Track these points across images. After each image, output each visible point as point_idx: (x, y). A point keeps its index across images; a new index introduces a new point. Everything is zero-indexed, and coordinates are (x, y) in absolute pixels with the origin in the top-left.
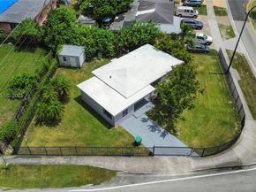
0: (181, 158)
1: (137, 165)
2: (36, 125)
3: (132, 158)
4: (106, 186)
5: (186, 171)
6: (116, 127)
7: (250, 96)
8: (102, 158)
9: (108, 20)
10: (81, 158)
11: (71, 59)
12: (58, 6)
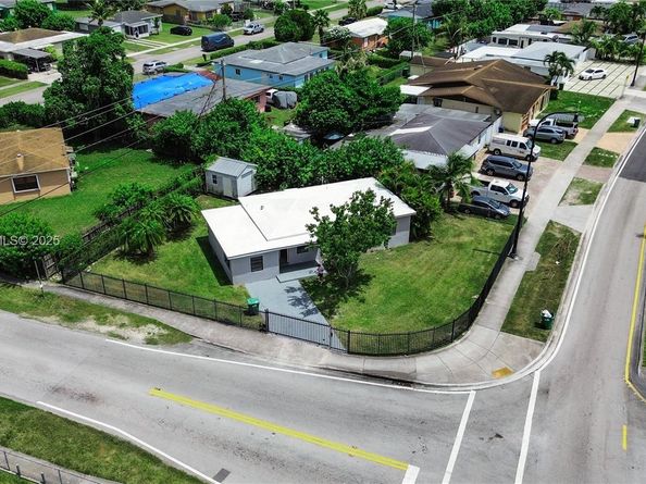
0: (313, 346)
1: (230, 338)
2: (115, 257)
3: (229, 327)
4: (163, 349)
5: (307, 365)
6: (236, 286)
7: (528, 298)
8: (183, 316)
9: (336, 137)
10: (151, 309)
11: (224, 178)
12: (268, 110)
